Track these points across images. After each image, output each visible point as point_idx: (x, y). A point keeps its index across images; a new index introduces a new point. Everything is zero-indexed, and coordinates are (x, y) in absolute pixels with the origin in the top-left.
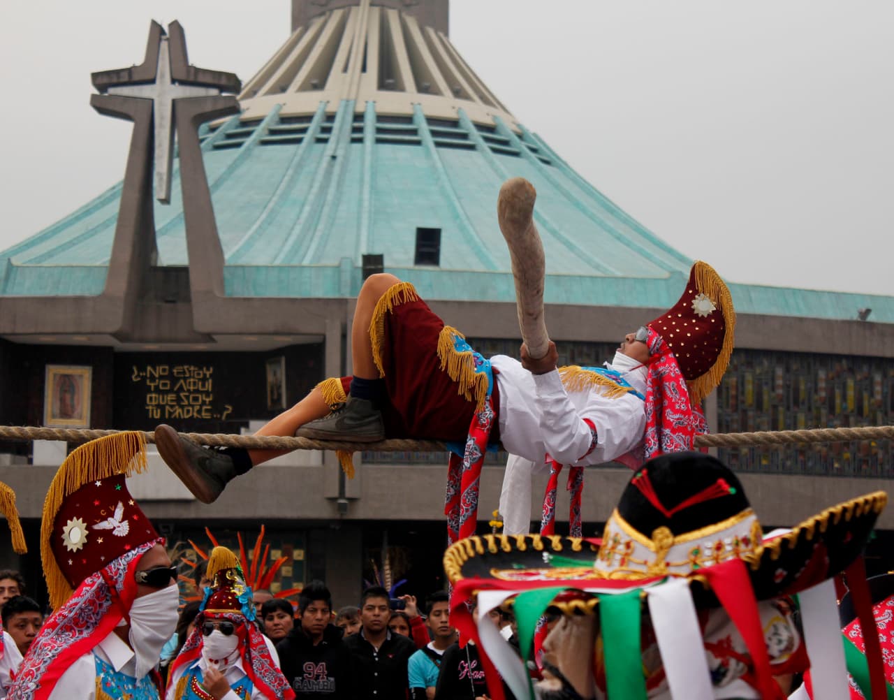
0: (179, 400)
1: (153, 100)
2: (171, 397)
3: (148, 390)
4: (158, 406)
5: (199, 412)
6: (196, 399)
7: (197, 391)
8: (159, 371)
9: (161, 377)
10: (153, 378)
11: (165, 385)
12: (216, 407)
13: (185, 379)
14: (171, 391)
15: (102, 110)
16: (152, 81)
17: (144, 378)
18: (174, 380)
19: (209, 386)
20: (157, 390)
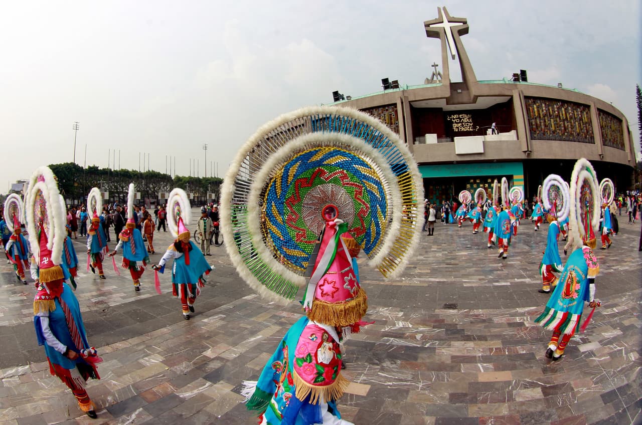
0: (463, 125)
1: (444, 28)
2: (460, 124)
3: (453, 123)
4: (457, 127)
5: (469, 129)
6: (467, 125)
7: (467, 122)
8: (455, 117)
9: (456, 118)
10: (454, 119)
11: (458, 121)
12: (474, 127)
13: (463, 118)
14: (460, 123)
15: (428, 36)
16: (443, 22)
17: (451, 119)
18: (460, 119)
19: (471, 121)
20: (456, 123)
